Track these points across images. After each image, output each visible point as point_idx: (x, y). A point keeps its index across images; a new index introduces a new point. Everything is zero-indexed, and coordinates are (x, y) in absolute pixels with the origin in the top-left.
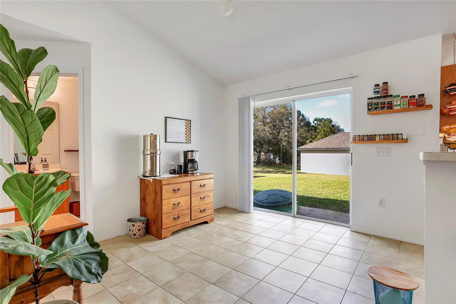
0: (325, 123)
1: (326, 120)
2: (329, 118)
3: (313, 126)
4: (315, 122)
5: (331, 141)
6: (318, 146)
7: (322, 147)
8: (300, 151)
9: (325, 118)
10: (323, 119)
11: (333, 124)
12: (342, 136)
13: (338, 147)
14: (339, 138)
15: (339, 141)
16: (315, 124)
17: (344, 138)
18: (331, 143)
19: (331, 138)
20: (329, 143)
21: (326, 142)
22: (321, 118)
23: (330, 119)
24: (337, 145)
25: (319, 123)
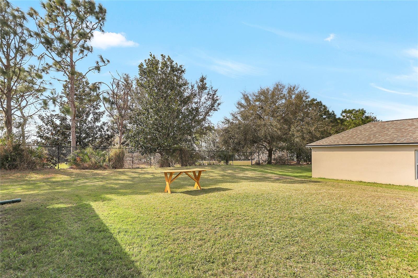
0: (357, 115)
1: (357, 111)
2: (361, 109)
3: (339, 119)
4: (344, 114)
5: (354, 134)
6: (334, 142)
7: (340, 143)
8: (311, 149)
9: (357, 109)
10: (354, 110)
11: (366, 115)
12: (372, 126)
13: (365, 143)
14: (367, 130)
15: (367, 134)
16: (344, 117)
17: (375, 129)
18: (355, 137)
19: (355, 130)
20: (352, 137)
21: (348, 136)
22: (351, 109)
23: (363, 109)
24: (363, 139)
25: (348, 115)
